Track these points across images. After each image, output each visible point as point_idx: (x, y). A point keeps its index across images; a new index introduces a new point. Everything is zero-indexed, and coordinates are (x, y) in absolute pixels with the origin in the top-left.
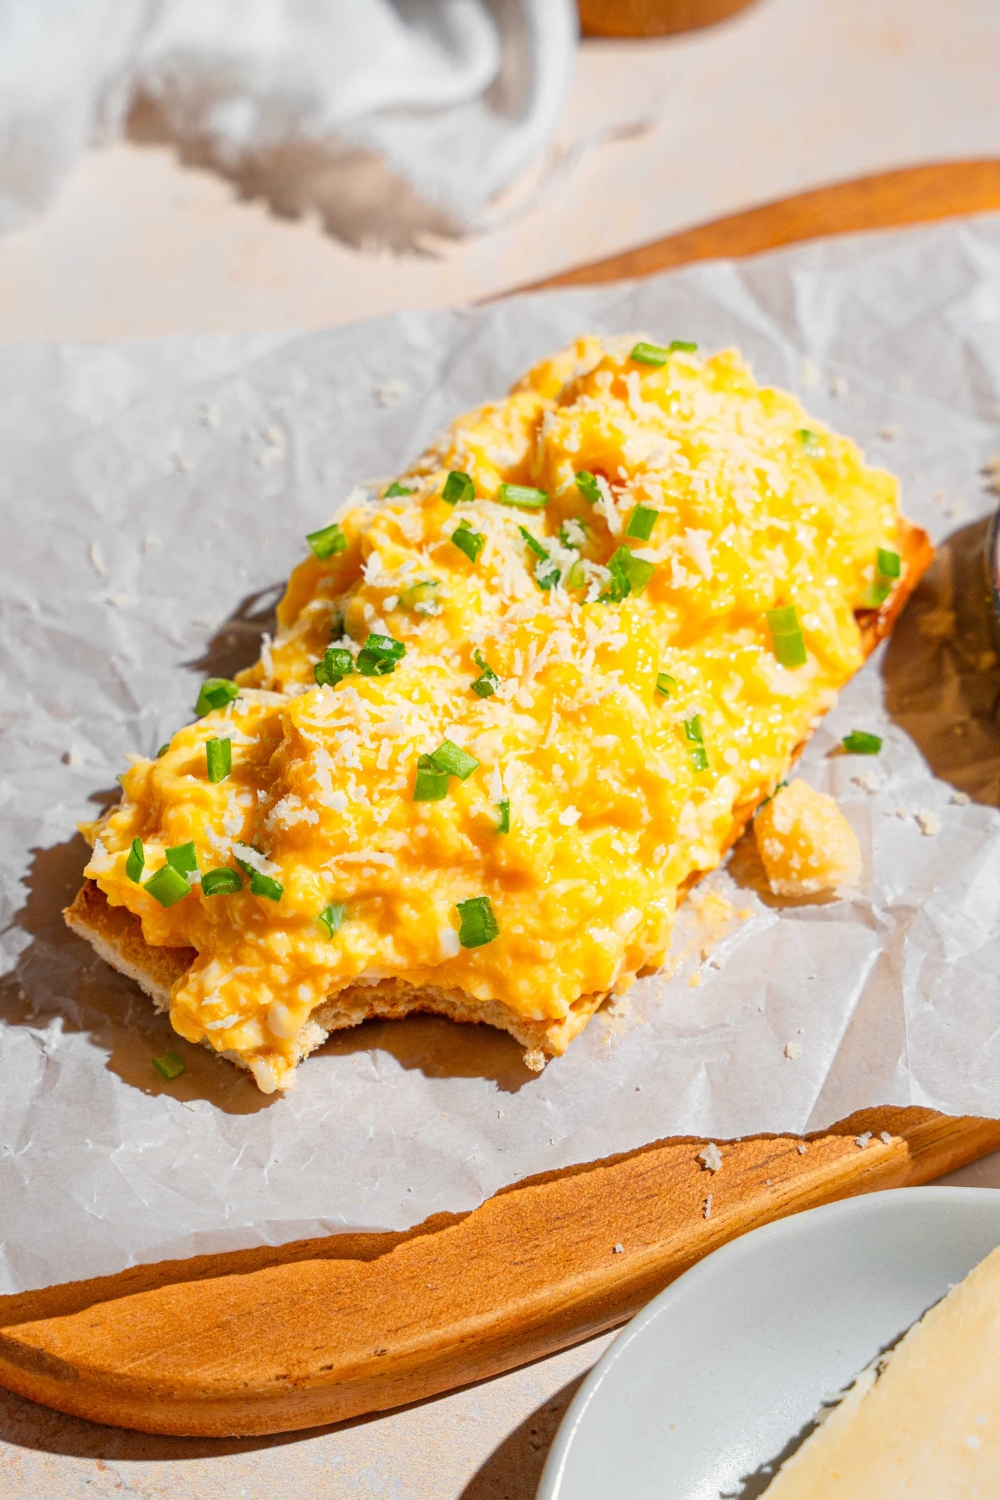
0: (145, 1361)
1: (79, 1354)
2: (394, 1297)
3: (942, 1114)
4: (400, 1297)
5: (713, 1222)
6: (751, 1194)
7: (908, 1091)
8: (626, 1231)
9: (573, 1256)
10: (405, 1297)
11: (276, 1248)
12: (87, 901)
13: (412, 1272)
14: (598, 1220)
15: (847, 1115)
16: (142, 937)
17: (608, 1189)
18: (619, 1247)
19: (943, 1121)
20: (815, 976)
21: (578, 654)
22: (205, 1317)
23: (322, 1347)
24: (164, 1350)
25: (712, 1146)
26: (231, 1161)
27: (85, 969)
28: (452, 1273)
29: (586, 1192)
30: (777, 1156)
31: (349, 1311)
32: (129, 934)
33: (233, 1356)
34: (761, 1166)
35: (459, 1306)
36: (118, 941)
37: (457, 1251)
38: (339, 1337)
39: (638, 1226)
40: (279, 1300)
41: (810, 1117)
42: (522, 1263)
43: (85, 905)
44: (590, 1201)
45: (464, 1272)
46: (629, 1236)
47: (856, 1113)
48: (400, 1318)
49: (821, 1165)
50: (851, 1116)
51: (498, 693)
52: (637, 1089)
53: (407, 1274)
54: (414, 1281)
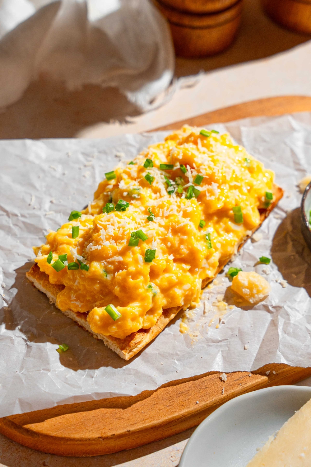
0: (59, 432)
1: (40, 430)
2: (132, 415)
3: (290, 366)
4: (134, 415)
5: (224, 395)
6: (236, 388)
7: (280, 359)
8: (200, 397)
9: (184, 404)
10: (135, 415)
11: (97, 401)
12: (33, 270)
13: (137, 408)
14: (191, 394)
15: (263, 366)
16: (49, 281)
17: (194, 385)
18: (198, 402)
19: (290, 368)
20: (252, 326)
21: (178, 212)
22: (77, 420)
23: (111, 429)
24: (65, 429)
25: (224, 374)
26: (83, 375)
27: (38, 319)
28: (149, 408)
29: (187, 386)
30: (243, 377)
31: (119, 419)
32: (45, 280)
33: (85, 431)
34: (238, 380)
35: (151, 418)
36: (41, 282)
37: (150, 402)
38: (116, 426)
39: (203, 396)
40: (99, 415)
41: (252, 366)
42: (169, 406)
43: (32, 272)
44: (189, 389)
45: (153, 408)
46: (200, 399)
47: (265, 365)
48: (134, 421)
49: (255, 380)
50: (264, 366)
51: (155, 220)
52: (202, 358)
53: (136, 409)
54: (138, 410)
